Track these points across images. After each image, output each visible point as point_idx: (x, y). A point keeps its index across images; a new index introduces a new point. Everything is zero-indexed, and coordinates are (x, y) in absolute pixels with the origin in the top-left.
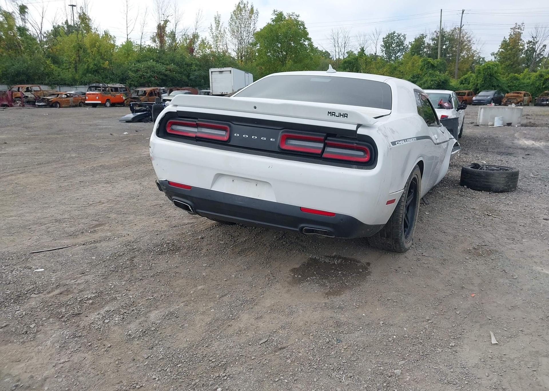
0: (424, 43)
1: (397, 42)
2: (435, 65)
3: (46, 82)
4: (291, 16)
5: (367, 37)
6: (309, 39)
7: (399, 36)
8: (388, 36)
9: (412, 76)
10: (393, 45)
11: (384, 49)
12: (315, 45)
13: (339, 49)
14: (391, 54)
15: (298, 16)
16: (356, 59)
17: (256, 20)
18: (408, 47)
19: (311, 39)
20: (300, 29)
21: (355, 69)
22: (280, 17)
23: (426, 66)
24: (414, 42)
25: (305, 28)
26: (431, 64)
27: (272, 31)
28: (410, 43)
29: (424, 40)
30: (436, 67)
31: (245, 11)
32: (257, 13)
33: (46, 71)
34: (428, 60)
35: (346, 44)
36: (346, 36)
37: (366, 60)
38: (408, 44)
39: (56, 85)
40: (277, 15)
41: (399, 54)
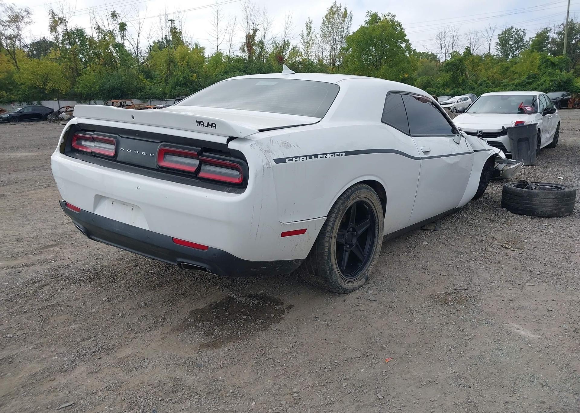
0: (548, 39)
1: (516, 39)
2: (556, 63)
3: (139, 96)
4: (386, 17)
5: (479, 34)
6: (407, 41)
7: (518, 31)
8: (505, 32)
9: (527, 77)
10: (510, 42)
11: (499, 47)
12: (413, 47)
13: (446, 50)
14: (508, 53)
15: (394, 16)
16: (461, 60)
17: (349, 24)
18: (528, 43)
19: (408, 40)
20: (396, 30)
21: (460, 72)
22: (374, 18)
23: (544, 64)
24: (535, 37)
25: (402, 29)
26: (552, 62)
27: (365, 34)
28: (530, 38)
29: (548, 35)
30: (557, 65)
31: (338, 14)
32: (351, 16)
33: (139, 86)
34: (548, 58)
35: (454, 44)
36: (455, 35)
37: (473, 61)
38: (528, 41)
39: (148, 100)
40: (371, 16)
41: (517, 52)
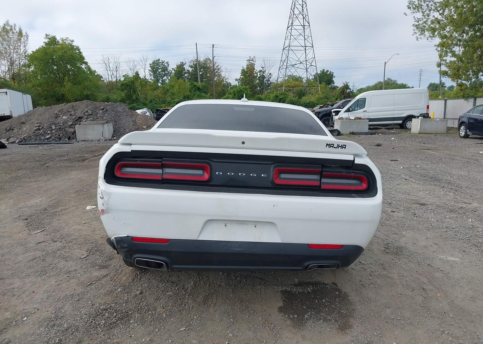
0: (184, 69)
1: (162, 68)
2: (201, 88)
4: (65, 41)
5: (135, 63)
6: (86, 63)
7: (163, 62)
8: (154, 63)
9: (183, 97)
10: (159, 70)
11: (152, 74)
12: (93, 68)
13: (111, 73)
14: (159, 78)
15: (73, 41)
16: (133, 82)
17: (26, 43)
18: (171, 72)
19: (87, 62)
20: (76, 53)
21: (133, 91)
22: (52, 41)
23: (193, 88)
24: (176, 68)
25: (81, 53)
26: (198, 87)
27: (46, 54)
28: (173, 69)
29: (184, 67)
30: (202, 90)
31: (13, 33)
32: (27, 36)
34: (195, 84)
35: (117, 68)
36: (117, 61)
37: (141, 83)
38: (171, 70)
40: (50, 39)
41: (165, 78)
